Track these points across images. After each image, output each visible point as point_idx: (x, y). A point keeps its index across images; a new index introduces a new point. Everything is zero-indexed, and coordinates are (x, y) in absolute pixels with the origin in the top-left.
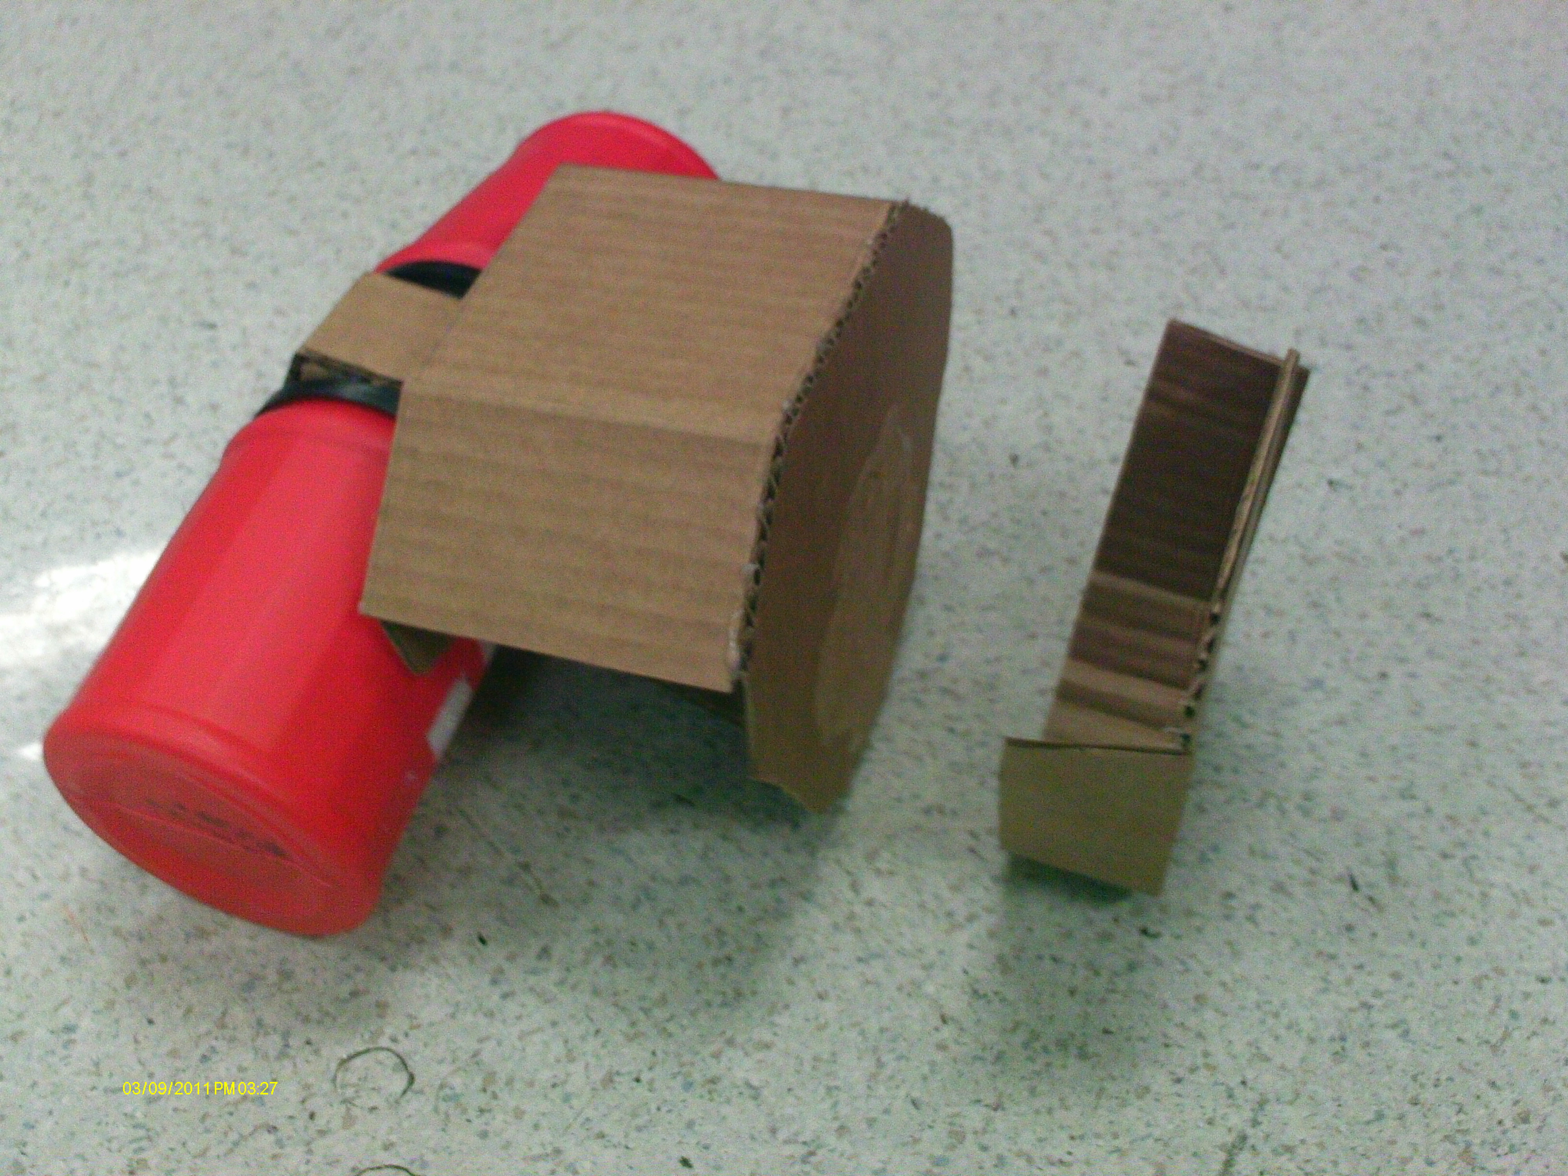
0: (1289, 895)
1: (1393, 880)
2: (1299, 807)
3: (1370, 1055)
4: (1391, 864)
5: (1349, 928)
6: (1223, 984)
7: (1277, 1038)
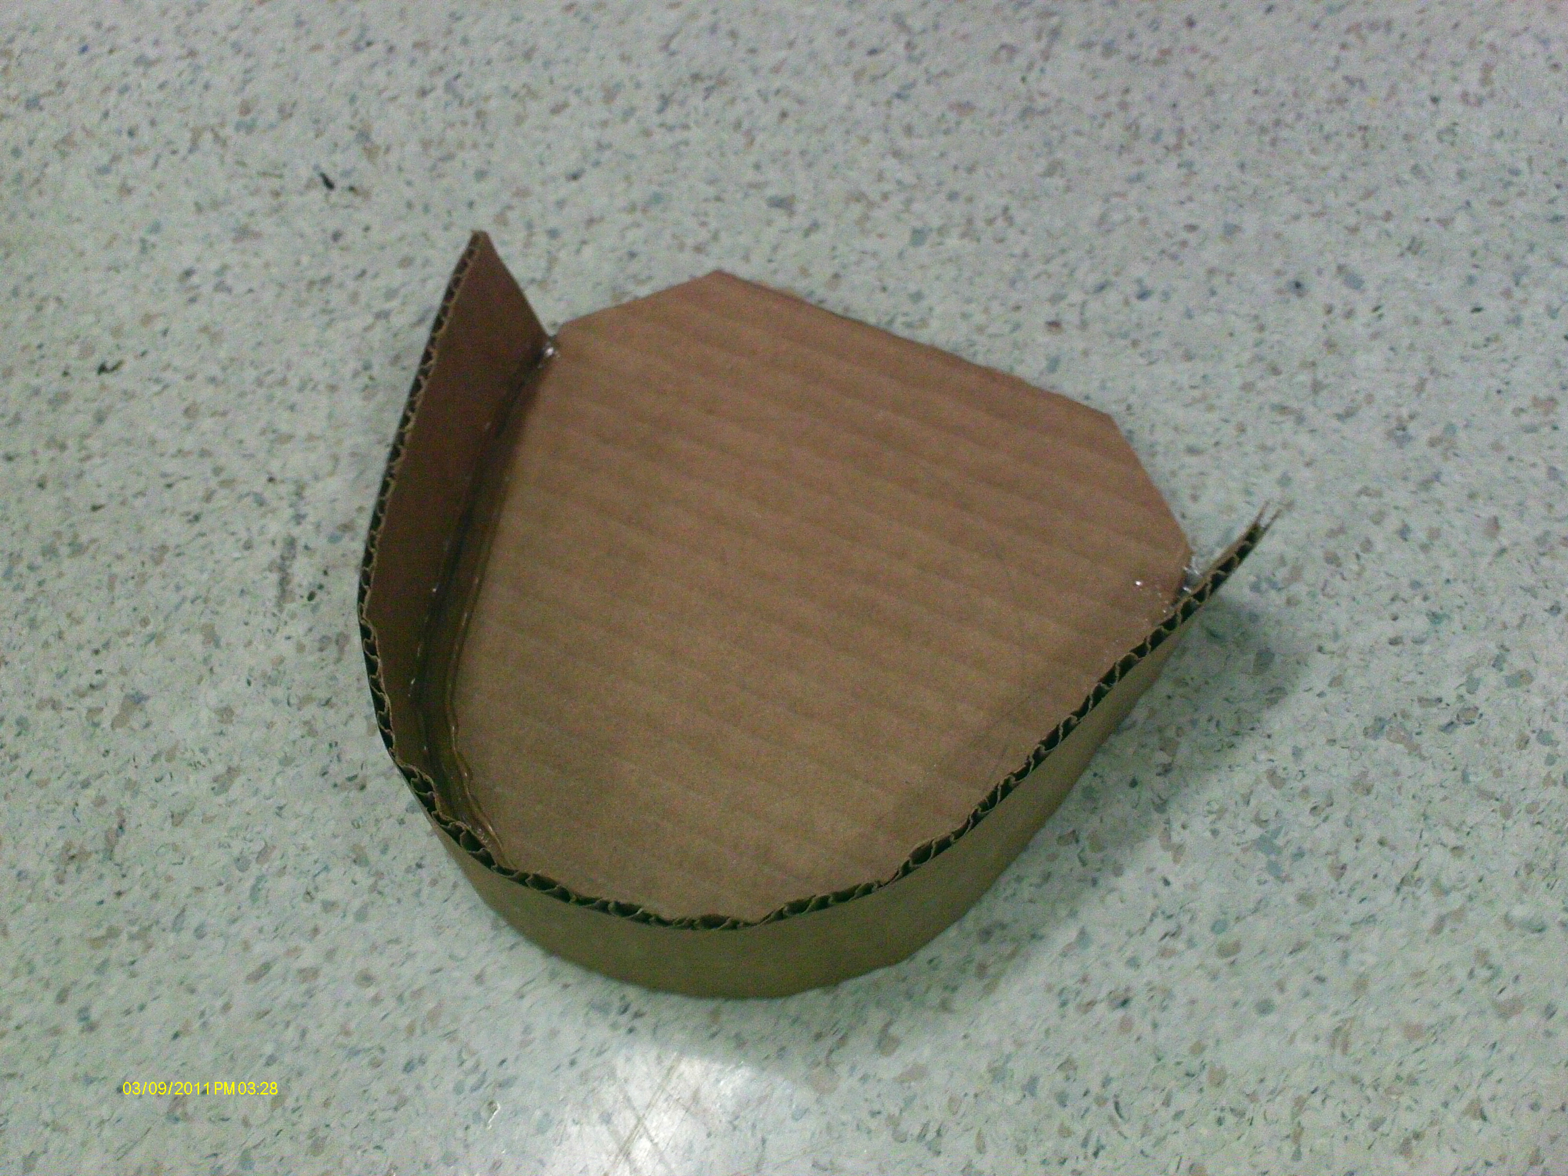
0: (257, 235)
1: (371, 153)
2: (238, 127)
3: (404, 369)
4: (364, 135)
5: (336, 236)
6: (213, 380)
7: (292, 408)
